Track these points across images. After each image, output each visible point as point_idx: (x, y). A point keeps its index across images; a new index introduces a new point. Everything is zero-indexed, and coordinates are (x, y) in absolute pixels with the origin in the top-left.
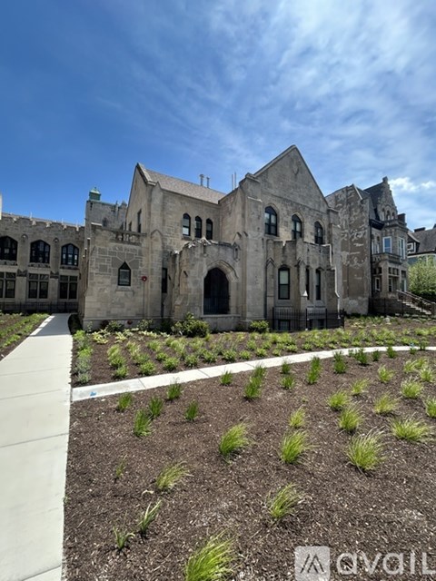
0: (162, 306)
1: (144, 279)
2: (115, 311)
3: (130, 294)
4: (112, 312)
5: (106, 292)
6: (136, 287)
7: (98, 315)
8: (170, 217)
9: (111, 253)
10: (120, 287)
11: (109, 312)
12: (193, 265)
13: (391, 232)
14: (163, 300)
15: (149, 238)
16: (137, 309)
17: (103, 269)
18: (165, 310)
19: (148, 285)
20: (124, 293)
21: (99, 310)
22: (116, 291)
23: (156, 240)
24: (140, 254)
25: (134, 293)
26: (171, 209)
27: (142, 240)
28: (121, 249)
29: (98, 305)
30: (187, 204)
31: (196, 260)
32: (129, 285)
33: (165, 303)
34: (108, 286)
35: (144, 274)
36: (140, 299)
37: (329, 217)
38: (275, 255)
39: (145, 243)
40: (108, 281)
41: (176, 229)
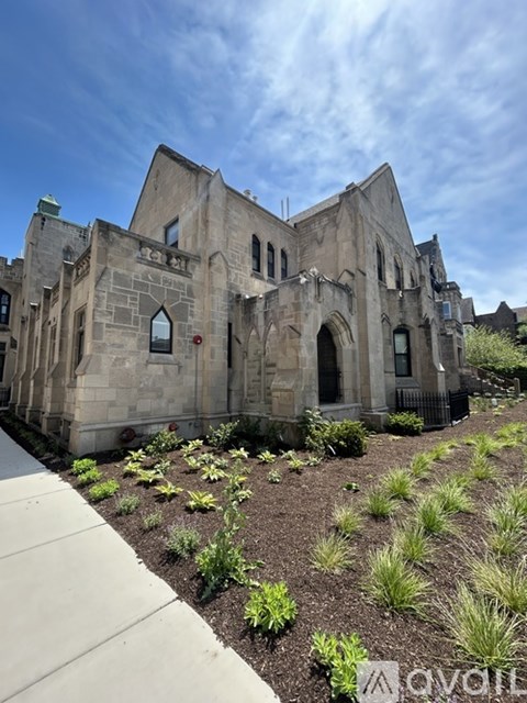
0: (229, 391)
1: (197, 340)
2: (147, 405)
3: (172, 369)
4: (140, 409)
5: (127, 365)
6: (182, 355)
7: (110, 418)
8: (235, 235)
9: (138, 285)
10: (154, 355)
11: (132, 409)
12: (307, 315)
13: (449, 296)
14: (230, 381)
15: (204, 265)
16: (186, 401)
17: (122, 316)
18: (234, 400)
19: (204, 352)
20: (162, 366)
21: (112, 404)
22: (148, 362)
23: (219, 270)
24: (190, 293)
25: (180, 367)
26: (236, 222)
27: (193, 268)
28: (157, 279)
29: (111, 395)
30: (257, 220)
31: (309, 306)
32: (170, 352)
33: (235, 387)
34: (132, 353)
35: (197, 331)
36: (189, 380)
37: (420, 267)
38: (390, 309)
39: (198, 272)
40: (132, 343)
41: (243, 258)
